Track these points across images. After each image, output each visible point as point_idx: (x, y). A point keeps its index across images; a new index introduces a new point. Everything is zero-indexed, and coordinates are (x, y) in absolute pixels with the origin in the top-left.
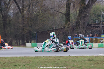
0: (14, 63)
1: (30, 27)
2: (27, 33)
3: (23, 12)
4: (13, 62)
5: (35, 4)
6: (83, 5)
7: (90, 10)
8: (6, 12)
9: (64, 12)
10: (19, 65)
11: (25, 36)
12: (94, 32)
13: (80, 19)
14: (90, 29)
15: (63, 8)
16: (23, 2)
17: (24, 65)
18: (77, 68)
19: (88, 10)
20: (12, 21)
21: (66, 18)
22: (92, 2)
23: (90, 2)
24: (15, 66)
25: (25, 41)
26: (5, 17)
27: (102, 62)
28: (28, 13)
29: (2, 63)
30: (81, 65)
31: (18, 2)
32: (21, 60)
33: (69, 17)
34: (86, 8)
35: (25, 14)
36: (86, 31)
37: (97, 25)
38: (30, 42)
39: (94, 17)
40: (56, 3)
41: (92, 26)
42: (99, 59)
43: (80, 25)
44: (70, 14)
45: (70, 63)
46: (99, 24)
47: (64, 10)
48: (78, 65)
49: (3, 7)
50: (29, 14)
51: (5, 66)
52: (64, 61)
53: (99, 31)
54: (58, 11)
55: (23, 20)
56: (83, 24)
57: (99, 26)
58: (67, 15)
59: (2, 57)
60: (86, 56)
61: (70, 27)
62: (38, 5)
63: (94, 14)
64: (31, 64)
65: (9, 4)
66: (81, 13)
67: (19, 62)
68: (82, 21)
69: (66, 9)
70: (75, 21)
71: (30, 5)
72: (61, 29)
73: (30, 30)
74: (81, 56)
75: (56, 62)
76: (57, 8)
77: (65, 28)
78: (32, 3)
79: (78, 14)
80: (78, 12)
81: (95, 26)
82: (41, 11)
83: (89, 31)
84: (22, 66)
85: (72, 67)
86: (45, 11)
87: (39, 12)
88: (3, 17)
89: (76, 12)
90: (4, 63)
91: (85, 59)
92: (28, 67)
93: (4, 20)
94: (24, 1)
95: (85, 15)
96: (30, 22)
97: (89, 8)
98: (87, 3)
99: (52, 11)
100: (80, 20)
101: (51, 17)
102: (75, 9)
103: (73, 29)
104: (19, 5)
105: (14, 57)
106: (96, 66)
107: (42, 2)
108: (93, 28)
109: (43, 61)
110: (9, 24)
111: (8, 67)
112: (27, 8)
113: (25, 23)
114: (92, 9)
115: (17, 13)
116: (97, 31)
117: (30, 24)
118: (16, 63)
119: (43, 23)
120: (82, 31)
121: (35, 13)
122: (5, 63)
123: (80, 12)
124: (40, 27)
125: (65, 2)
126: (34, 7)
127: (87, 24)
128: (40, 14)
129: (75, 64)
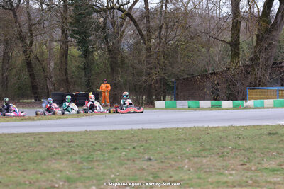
0: (113, 144)
1: (163, 69)
2: (156, 82)
3: (149, 40)
4: (112, 140)
5: (171, 24)
6: (264, 25)
7: (278, 35)
8: (114, 42)
9: (229, 39)
10: (124, 148)
11: (153, 86)
13: (260, 52)
14: (278, 71)
15: (226, 31)
16: (148, 21)
17: (134, 148)
18: (243, 151)
19: (274, 34)
20: (127, 58)
21: (232, 50)
22: (282, 19)
23: (279, 19)
24: (116, 149)
25: (154, 97)
26: (113, 52)
28: (159, 43)
29: (90, 145)
30: (251, 145)
31: (138, 23)
32: (130, 136)
33: (238, 49)
34: (270, 31)
35: (152, 44)
36: (270, 76)
38: (162, 98)
40: (212, 22)
41: (283, 64)
43: (259, 64)
44: (239, 43)
45: (230, 141)
47: (228, 37)
48: (246, 145)
49: (110, 32)
50: (161, 44)
51: (94, 149)
52: (219, 136)
54: (215, 38)
55: (150, 56)
56: (266, 61)
58: (235, 44)
59: (92, 132)
60: (264, 126)
61: (241, 68)
62: (178, 27)
64: (148, 145)
65: (122, 25)
66: (261, 41)
67: (126, 140)
68: (263, 55)
69: (233, 34)
70: (251, 57)
71: (162, 27)
72: (223, 72)
73: (162, 75)
74: (254, 126)
76: (215, 31)
77: (231, 69)
78: (166, 23)
79: (255, 44)
80: (255, 38)
82: (183, 39)
83: (277, 75)
84: (129, 150)
85: (232, 150)
86: (192, 39)
87: (181, 41)
88: (109, 51)
89: (251, 38)
91: (262, 131)
92: (143, 151)
93: (112, 58)
94: (150, 19)
95: (269, 44)
96: (163, 60)
97: (276, 30)
98: (273, 21)
99: (204, 37)
100: (260, 55)
101: (203, 50)
102: (248, 34)
103: (246, 71)
104: (141, 27)
106: (282, 146)
107: (185, 21)
109: (175, 137)
110: (122, 64)
111: (99, 152)
112: (157, 33)
113: (154, 61)
114: (282, 32)
115: (137, 43)
117: (162, 63)
118: (118, 143)
119: (188, 62)
120: (264, 76)
121: (172, 42)
122: (96, 143)
123: (260, 39)
124: (182, 68)
125: (230, 20)
126: (169, 30)
127: (272, 62)
128: (182, 44)
129: (240, 142)
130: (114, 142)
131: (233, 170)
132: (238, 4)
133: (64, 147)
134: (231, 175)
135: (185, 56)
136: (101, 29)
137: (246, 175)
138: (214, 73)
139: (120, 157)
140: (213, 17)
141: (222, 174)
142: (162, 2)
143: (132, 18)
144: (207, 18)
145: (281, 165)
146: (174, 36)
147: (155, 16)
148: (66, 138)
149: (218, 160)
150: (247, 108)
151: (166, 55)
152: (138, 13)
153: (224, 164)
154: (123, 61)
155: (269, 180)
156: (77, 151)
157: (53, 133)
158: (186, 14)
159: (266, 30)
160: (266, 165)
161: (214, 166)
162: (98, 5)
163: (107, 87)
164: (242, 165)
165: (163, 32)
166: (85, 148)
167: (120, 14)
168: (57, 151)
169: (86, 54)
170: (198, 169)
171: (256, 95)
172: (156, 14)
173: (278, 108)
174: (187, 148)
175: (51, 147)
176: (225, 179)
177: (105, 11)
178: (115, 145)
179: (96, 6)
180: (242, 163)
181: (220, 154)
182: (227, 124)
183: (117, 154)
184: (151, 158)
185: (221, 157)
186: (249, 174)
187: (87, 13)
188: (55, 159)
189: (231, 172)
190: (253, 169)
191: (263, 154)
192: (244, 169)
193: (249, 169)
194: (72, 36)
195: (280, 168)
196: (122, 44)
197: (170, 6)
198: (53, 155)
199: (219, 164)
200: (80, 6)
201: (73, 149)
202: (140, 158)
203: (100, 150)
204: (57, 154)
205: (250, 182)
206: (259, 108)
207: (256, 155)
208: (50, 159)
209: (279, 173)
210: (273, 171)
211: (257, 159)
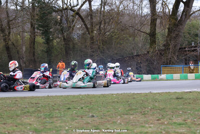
1: (102, 52)
3: (92, 32)
4: (67, 103)
5: (108, 20)
6: (173, 21)
7: (183, 28)
9: (148, 31)
10: (75, 108)
12: (189, 57)
13: (170, 40)
14: (183, 53)
15: (146, 26)
16: (92, 18)
17: (82, 108)
18: (158, 110)
19: (180, 27)
20: (77, 44)
21: (151, 39)
22: (186, 17)
23: (184, 17)
24: (69, 109)
26: (67, 40)
27: (195, 100)
28: (99, 34)
29: (50, 106)
30: (164, 106)
31: (85, 19)
32: (79, 100)
33: (155, 38)
34: (177, 26)
35: (94, 35)
36: (177, 57)
37: (192, 49)
39: (188, 37)
40: (137, 19)
41: (186, 49)
42: (191, 97)
43: (170, 49)
44: (156, 34)
45: (149, 103)
46: (196, 47)
47: (147, 29)
48: (160, 106)
49: (65, 26)
50: (101, 35)
51: (54, 109)
52: (141, 100)
53: (196, 56)
54: (139, 30)
55: (93, 43)
56: (174, 47)
57: (195, 50)
58: (153, 34)
59: (52, 97)
61: (157, 52)
62: (112, 22)
63: (189, 33)
64: (92, 106)
65: (73, 21)
66: (171, 32)
67: (77, 103)
68: (173, 42)
69: (151, 27)
70: (164, 44)
71: (101, 23)
72: (144, 54)
73: (102, 56)
74: (166, 93)
75: (129, 103)
76: (139, 25)
77: (150, 53)
78: (104, 20)
79: (166, 35)
80: (167, 30)
81: (190, 49)
82: (116, 31)
83: (182, 57)
85: (151, 109)
86: (122, 30)
87: (114, 32)
88: (64, 39)
89: (164, 31)
90: (53, 105)
91: (171, 96)
92: (88, 110)
93: (66, 44)
94: (93, 17)
95: (177, 34)
96: (102, 46)
97: (182, 25)
98: (179, 18)
99: (131, 30)
100: (170, 42)
101: (130, 39)
102: (162, 27)
103: (161, 54)
104: (87, 23)
105: (71, 96)
106: (186, 107)
107: (118, 18)
108: (188, 52)
109: (111, 101)
110: (73, 49)
112: (98, 27)
113: (95, 47)
114: (186, 26)
115: (83, 34)
116: (193, 57)
117: (101, 48)
118: (70, 105)
119: (120, 47)
120: (173, 57)
121: (108, 33)
122: (55, 104)
123: (170, 30)
124: (116, 52)
125: (149, 17)
126: (107, 24)
127: (179, 47)
128: (115, 35)
129: (157, 104)
130: (68, 104)
131: (151, 124)
132: (155, 7)
133: (33, 107)
134: (150, 127)
135: (118, 43)
136: (58, 24)
137: (160, 127)
138: (138, 55)
139: (72, 114)
140: (137, 15)
141: (143, 127)
142: (101, 4)
143: (80, 16)
144: (133, 16)
145: (185, 121)
146: (110, 29)
147: (97, 15)
148: (34, 101)
149: (141, 117)
150: (161, 80)
151: (104, 42)
152: (84, 13)
153: (146, 119)
154: (74, 46)
155: (177, 131)
156: (41, 110)
157: (25, 98)
158: (118, 13)
159: (175, 24)
160: (175, 121)
161: (138, 121)
162: (56, 6)
163: (62, 65)
164: (158, 120)
165: (102, 26)
166: (48, 108)
167: (72, 13)
168: (27, 110)
169: (48, 41)
170: (127, 123)
171: (168, 71)
172: (97, 13)
173: (183, 80)
174: (119, 108)
175: (23, 107)
176: (146, 130)
177: (61, 11)
178: (68, 106)
179: (55, 7)
180: (157, 119)
181: (143, 113)
182: (147, 91)
183: (70, 112)
184: (94, 115)
185: (143, 115)
186: (163, 127)
187: (49, 12)
188: (26, 116)
189: (150, 125)
190: (166, 123)
191: (172, 112)
192: (160, 124)
193: (163, 124)
194: (38, 29)
195: (184, 122)
196: (73, 35)
197: (107, 8)
198: (25, 113)
199: (142, 119)
200: (43, 7)
201: (39, 109)
202: (86, 115)
203: (58, 110)
204: (28, 112)
205: (164, 132)
206: (170, 80)
207: (168, 113)
208: (22, 116)
209: (184, 126)
210: (180, 124)
211: (168, 116)
